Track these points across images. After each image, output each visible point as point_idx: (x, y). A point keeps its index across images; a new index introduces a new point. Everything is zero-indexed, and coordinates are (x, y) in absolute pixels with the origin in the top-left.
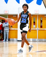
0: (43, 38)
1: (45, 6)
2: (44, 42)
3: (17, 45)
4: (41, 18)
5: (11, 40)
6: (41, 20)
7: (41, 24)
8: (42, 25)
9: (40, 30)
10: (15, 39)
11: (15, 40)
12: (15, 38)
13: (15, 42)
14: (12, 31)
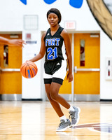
0: (87, 93)
1: (91, 10)
2: (89, 101)
3: (21, 112)
4: (80, 40)
5: (6, 99)
6: (82, 46)
7: (81, 57)
8: (83, 59)
9: (78, 72)
10: (15, 95)
11: (16, 99)
12: (17, 93)
13: (16, 104)
14: (8, 75)
